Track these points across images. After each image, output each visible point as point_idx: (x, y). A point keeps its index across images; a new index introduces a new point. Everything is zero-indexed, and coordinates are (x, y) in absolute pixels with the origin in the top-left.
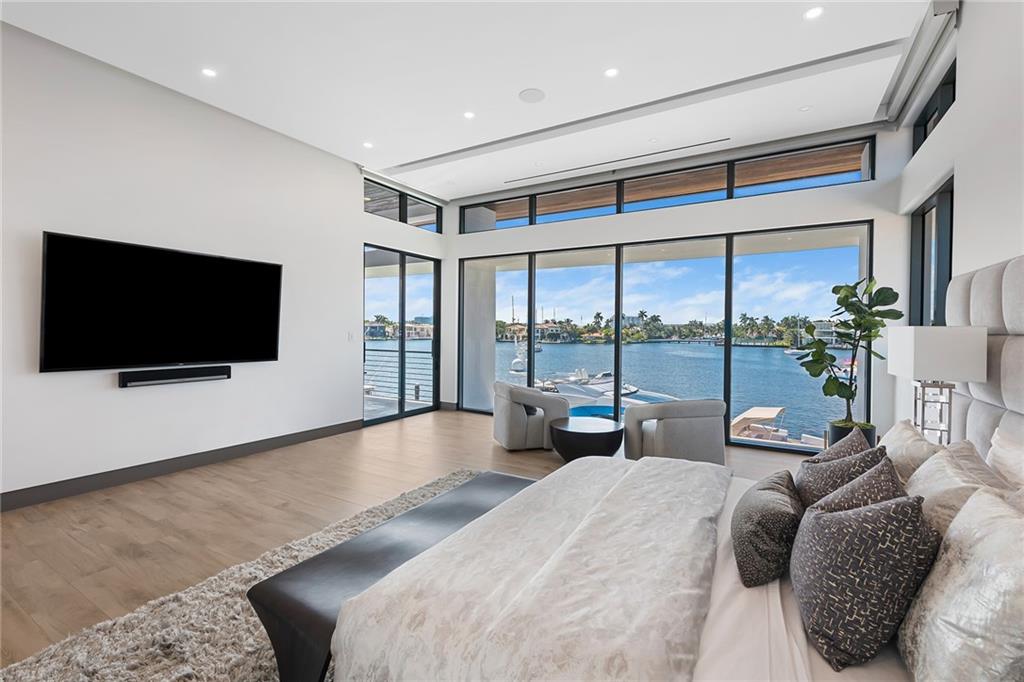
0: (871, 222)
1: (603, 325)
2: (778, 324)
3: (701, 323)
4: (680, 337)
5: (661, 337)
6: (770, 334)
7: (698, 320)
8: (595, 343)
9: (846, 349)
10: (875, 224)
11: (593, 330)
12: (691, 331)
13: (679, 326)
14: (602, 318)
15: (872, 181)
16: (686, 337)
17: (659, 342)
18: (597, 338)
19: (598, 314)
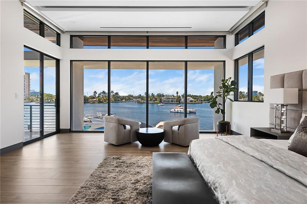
0: (224, 62)
1: (97, 96)
2: (155, 96)
3: (132, 95)
4: (125, 100)
5: (119, 100)
6: (153, 99)
7: (131, 94)
8: (94, 103)
9: (174, 103)
10: (226, 62)
11: (94, 98)
12: (129, 98)
13: (125, 96)
14: (96, 93)
15: (225, 49)
16: (128, 100)
17: (119, 102)
18: (95, 101)
19: (95, 92)
